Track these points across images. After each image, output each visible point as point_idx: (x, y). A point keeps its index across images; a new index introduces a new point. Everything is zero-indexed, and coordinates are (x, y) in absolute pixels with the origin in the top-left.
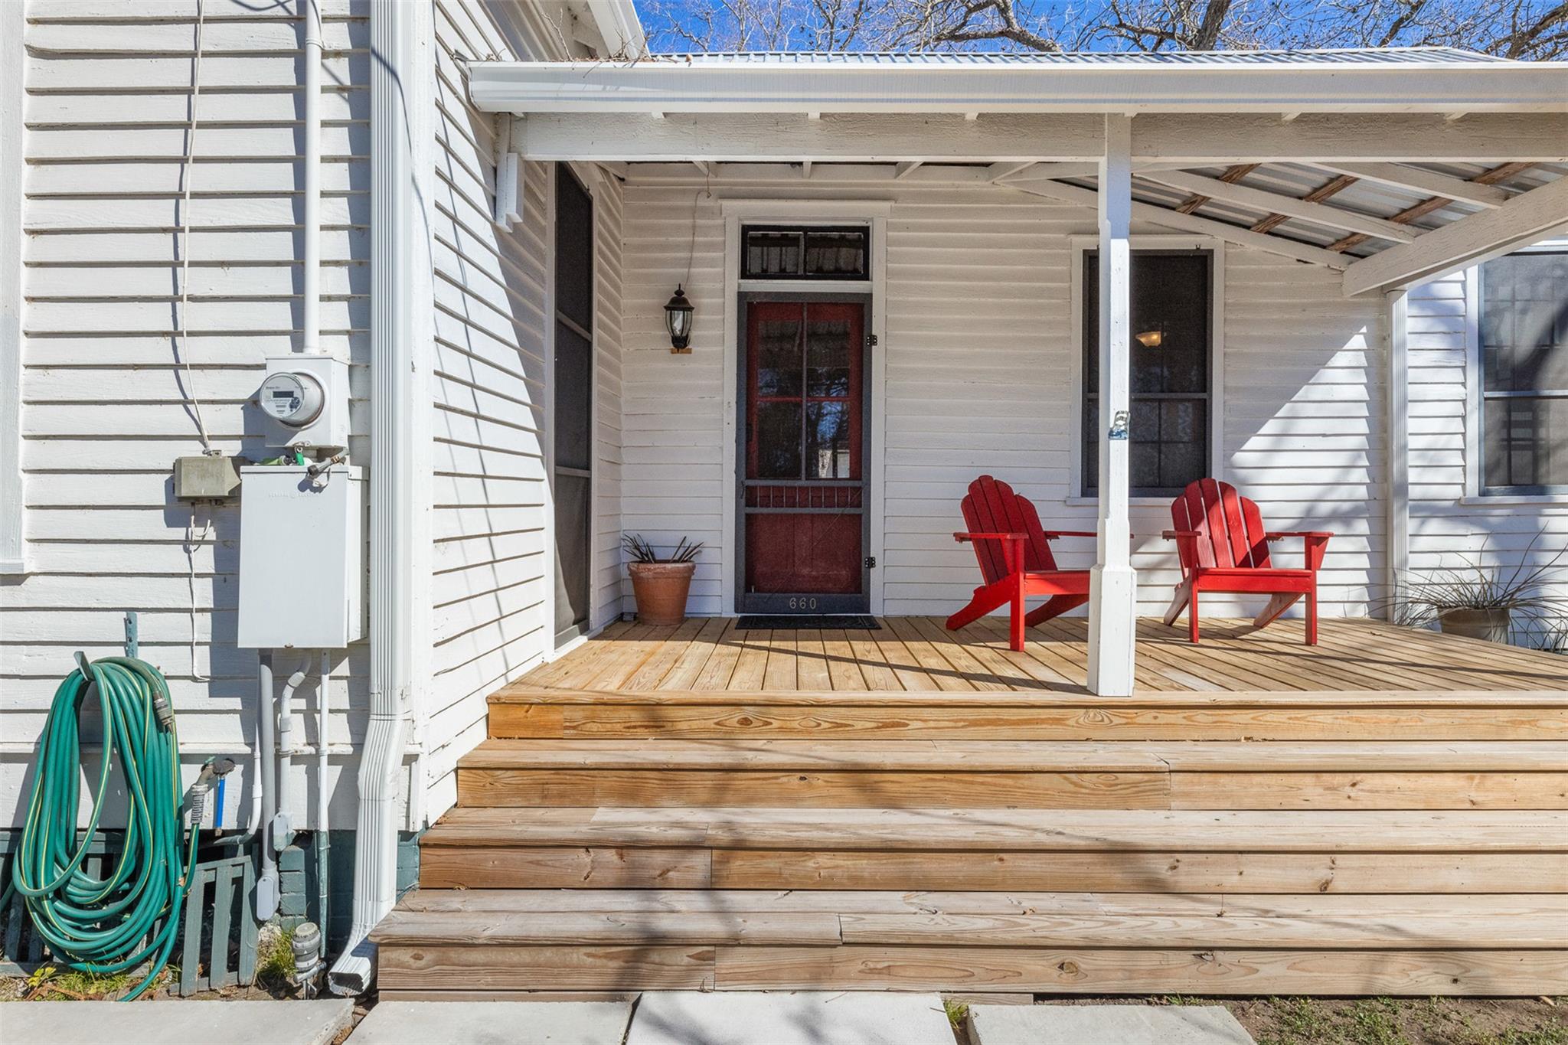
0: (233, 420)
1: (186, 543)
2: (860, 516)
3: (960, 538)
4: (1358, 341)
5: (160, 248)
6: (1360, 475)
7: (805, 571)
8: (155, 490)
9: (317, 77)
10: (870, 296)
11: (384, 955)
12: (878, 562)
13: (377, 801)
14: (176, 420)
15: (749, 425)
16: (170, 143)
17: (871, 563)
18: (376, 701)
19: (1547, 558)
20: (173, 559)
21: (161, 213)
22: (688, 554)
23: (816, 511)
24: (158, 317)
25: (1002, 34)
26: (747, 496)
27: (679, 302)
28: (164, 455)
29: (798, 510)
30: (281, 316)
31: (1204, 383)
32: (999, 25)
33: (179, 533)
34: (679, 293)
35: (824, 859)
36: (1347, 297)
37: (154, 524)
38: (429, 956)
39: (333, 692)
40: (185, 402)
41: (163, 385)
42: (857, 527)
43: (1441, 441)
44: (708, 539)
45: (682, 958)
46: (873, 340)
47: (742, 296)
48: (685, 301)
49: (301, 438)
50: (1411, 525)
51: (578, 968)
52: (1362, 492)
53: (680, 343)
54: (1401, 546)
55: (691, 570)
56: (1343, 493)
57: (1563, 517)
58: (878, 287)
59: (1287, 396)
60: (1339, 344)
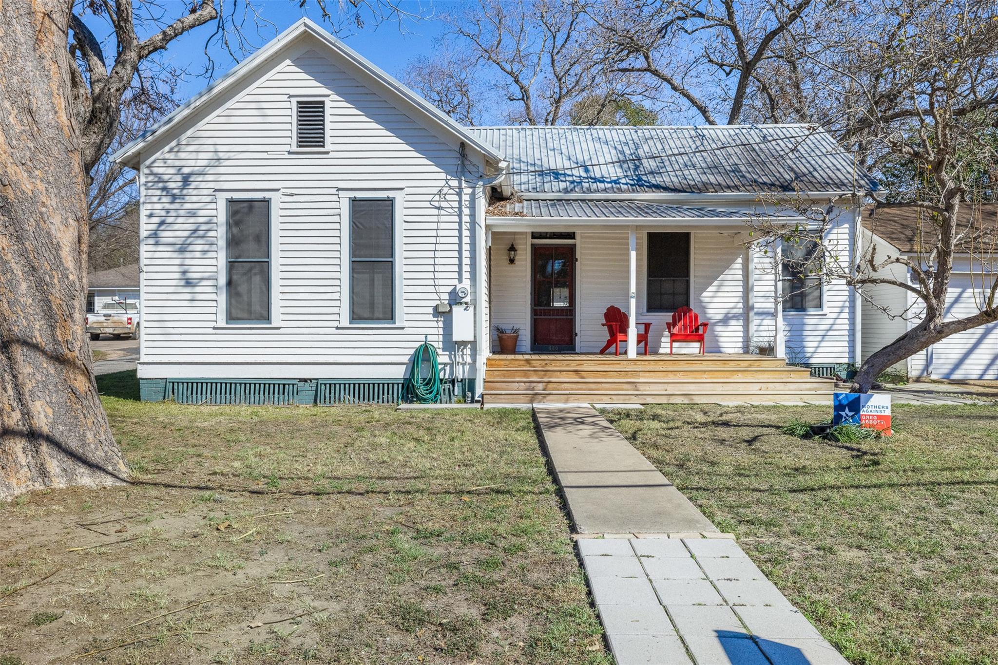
0: (447, 296)
1: (437, 321)
2: (572, 319)
3: (603, 325)
4: (740, 260)
5: (431, 261)
6: (740, 305)
7: (554, 338)
8: (431, 310)
9: (464, 227)
10: (575, 245)
11: (485, 396)
12: (578, 334)
13: (480, 370)
14: (435, 296)
15: (535, 288)
16: (433, 240)
17: (576, 335)
18: (478, 352)
19: (805, 333)
20: (435, 324)
21: (431, 254)
22: (516, 331)
23: (557, 317)
24: (431, 275)
25: (645, 70)
26: (534, 312)
27: (512, 248)
28: (434, 303)
29: (552, 317)
30: (456, 275)
31: (687, 275)
32: (645, 66)
33: (436, 319)
34: (512, 245)
35: (565, 385)
36: (735, 245)
37: (431, 317)
38: (493, 396)
39: (467, 351)
40: (437, 293)
41: (432, 289)
42: (571, 323)
43: (768, 294)
44: (522, 327)
45: (540, 397)
46: (577, 260)
47: (532, 245)
48: (514, 248)
49: (463, 300)
50: (757, 322)
51: (520, 399)
52: (741, 311)
53: (512, 261)
54: (753, 328)
55: (518, 336)
56: (735, 311)
57: (811, 319)
58: (578, 241)
59: (715, 279)
60: (733, 261)
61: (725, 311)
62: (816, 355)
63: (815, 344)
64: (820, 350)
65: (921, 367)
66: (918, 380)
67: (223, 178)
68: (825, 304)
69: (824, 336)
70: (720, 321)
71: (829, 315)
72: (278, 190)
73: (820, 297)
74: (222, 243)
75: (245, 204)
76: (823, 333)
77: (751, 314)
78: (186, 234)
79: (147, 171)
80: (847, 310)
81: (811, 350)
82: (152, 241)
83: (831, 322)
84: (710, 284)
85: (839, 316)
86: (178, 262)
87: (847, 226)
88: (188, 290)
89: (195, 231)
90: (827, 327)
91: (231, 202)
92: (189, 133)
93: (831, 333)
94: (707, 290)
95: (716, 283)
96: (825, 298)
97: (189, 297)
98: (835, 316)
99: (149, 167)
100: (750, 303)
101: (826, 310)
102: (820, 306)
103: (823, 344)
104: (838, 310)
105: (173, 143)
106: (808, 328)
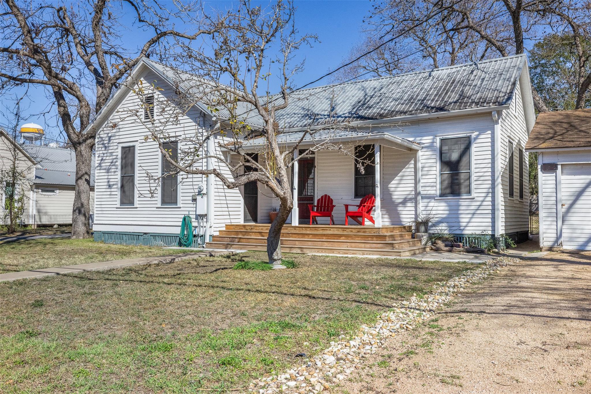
0: (197, 191)
1: (193, 204)
2: (313, 203)
4: (413, 162)
6: (413, 192)
8: (191, 198)
10: (314, 158)
11: (206, 245)
14: (192, 191)
18: (208, 220)
19: (460, 212)
20: (191, 205)
28: (191, 194)
37: (191, 202)
38: (210, 245)
39: (205, 220)
40: (193, 189)
43: (434, 184)
45: (229, 246)
46: (315, 167)
50: (422, 204)
52: (413, 196)
56: (410, 197)
57: (464, 202)
58: (316, 156)
59: (396, 175)
60: (408, 163)
61: (404, 197)
62: (467, 228)
63: (467, 220)
64: (470, 224)
65: (554, 239)
66: (551, 249)
67: (121, 137)
68: (473, 191)
69: (474, 214)
70: (400, 203)
71: (477, 199)
72: (137, 141)
73: (469, 186)
74: (119, 167)
75: (128, 149)
76: (472, 212)
77: (419, 198)
78: (109, 164)
79: (98, 136)
80: (490, 195)
81: (464, 224)
82: (99, 168)
83: (478, 203)
84: (393, 179)
85: (485, 199)
86: (106, 177)
87: (490, 132)
88: (109, 190)
89: (112, 162)
90: (475, 208)
91: (123, 148)
92: (111, 117)
93: (479, 212)
94: (392, 183)
95: (397, 178)
96: (473, 186)
97: (109, 193)
98: (481, 199)
99: (99, 135)
100: (418, 191)
101: (474, 195)
102: (469, 192)
103: (473, 220)
104: (484, 195)
105: (106, 123)
106: (462, 208)
